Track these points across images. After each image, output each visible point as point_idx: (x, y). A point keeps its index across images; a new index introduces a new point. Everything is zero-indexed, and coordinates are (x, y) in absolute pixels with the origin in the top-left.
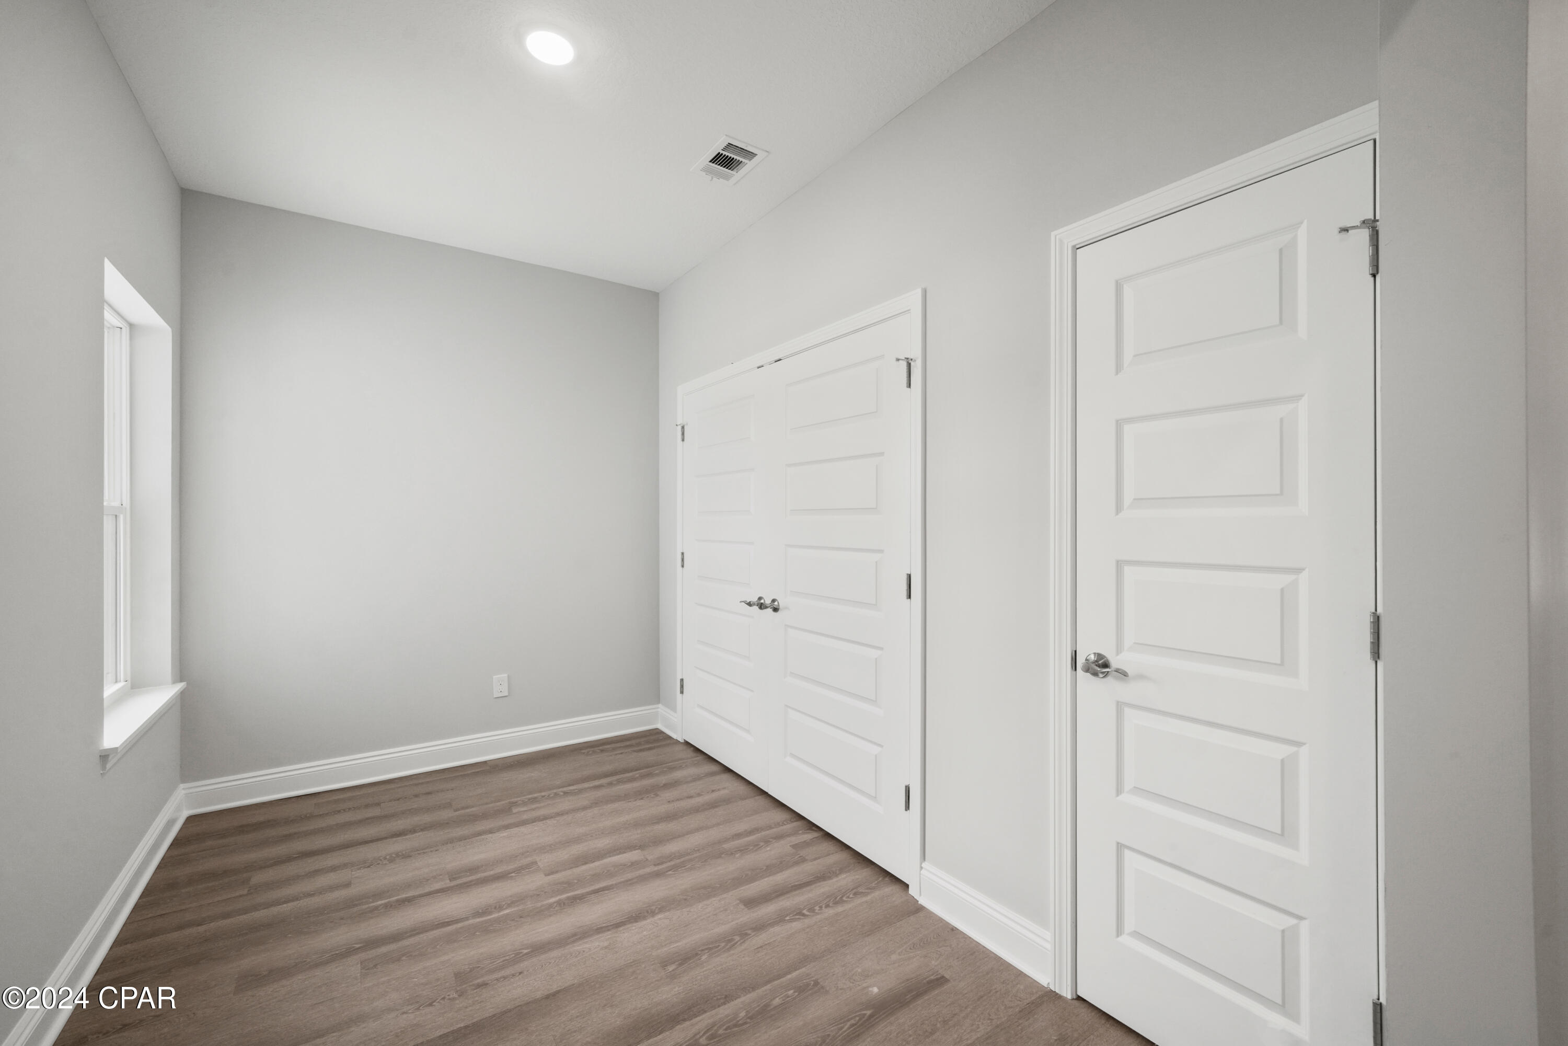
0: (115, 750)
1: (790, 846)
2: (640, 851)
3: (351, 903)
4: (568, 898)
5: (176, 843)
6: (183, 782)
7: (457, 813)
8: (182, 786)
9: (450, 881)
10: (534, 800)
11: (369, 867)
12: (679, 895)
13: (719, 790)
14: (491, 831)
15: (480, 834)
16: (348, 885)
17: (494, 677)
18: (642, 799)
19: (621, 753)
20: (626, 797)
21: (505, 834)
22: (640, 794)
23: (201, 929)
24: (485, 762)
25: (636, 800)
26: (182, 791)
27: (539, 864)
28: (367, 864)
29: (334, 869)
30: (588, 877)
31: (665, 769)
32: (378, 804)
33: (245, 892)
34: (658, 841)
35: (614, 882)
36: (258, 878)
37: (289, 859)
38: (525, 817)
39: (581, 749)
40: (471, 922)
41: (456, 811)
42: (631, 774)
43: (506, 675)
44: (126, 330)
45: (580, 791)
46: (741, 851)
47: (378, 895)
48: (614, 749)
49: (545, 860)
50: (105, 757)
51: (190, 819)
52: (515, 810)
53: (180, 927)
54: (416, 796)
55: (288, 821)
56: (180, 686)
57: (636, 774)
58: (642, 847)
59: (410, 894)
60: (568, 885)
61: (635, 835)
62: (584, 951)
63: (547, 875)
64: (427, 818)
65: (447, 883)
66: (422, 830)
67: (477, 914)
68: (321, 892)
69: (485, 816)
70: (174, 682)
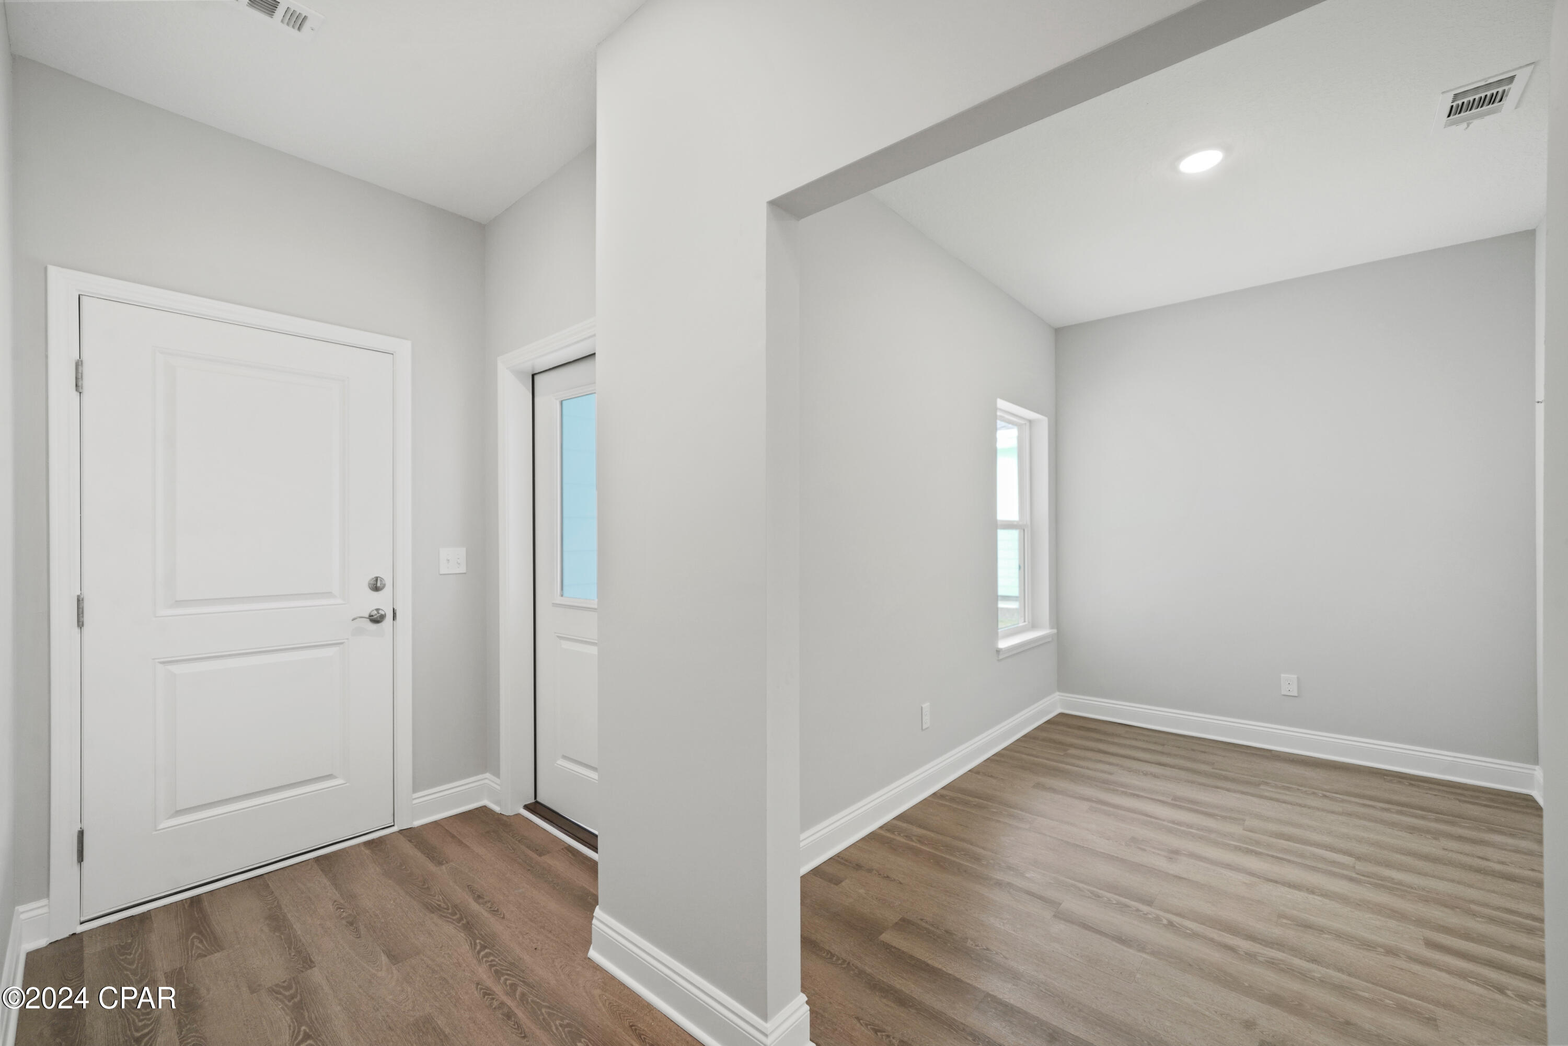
0: (1002, 649)
2: (1354, 859)
3: (1105, 782)
5: (1048, 722)
6: (1059, 691)
8: (1058, 693)
9: (1172, 800)
10: (1288, 789)
11: (1130, 771)
14: (1228, 790)
15: (1217, 787)
16: (1111, 774)
17: (1282, 675)
19: (1436, 795)
20: (1393, 825)
21: (1238, 796)
22: (1412, 829)
23: (1036, 759)
24: (1270, 751)
26: (1057, 696)
27: (1246, 822)
28: (1130, 770)
29: (1110, 764)
32: (1163, 745)
33: (1062, 754)
34: (1388, 865)
35: (1299, 861)
36: (1072, 751)
37: (1092, 750)
38: (1267, 794)
39: (1387, 775)
40: (1165, 823)
41: (1213, 769)
42: (1424, 813)
43: (1295, 676)
44: (1028, 424)
45: (1343, 801)
47: (1122, 785)
48: (1430, 789)
49: (1251, 822)
50: (998, 651)
51: (1061, 715)
52: (1262, 787)
53: (1028, 755)
54: (1193, 750)
55: (1105, 733)
56: (1055, 631)
57: (1432, 816)
58: (1359, 858)
59: (1142, 794)
60: (1258, 843)
61: (1363, 849)
63: (1244, 830)
64: (1189, 764)
65: (1169, 800)
67: (1173, 822)
68: (1095, 770)
69: (1233, 780)
70: (1052, 628)
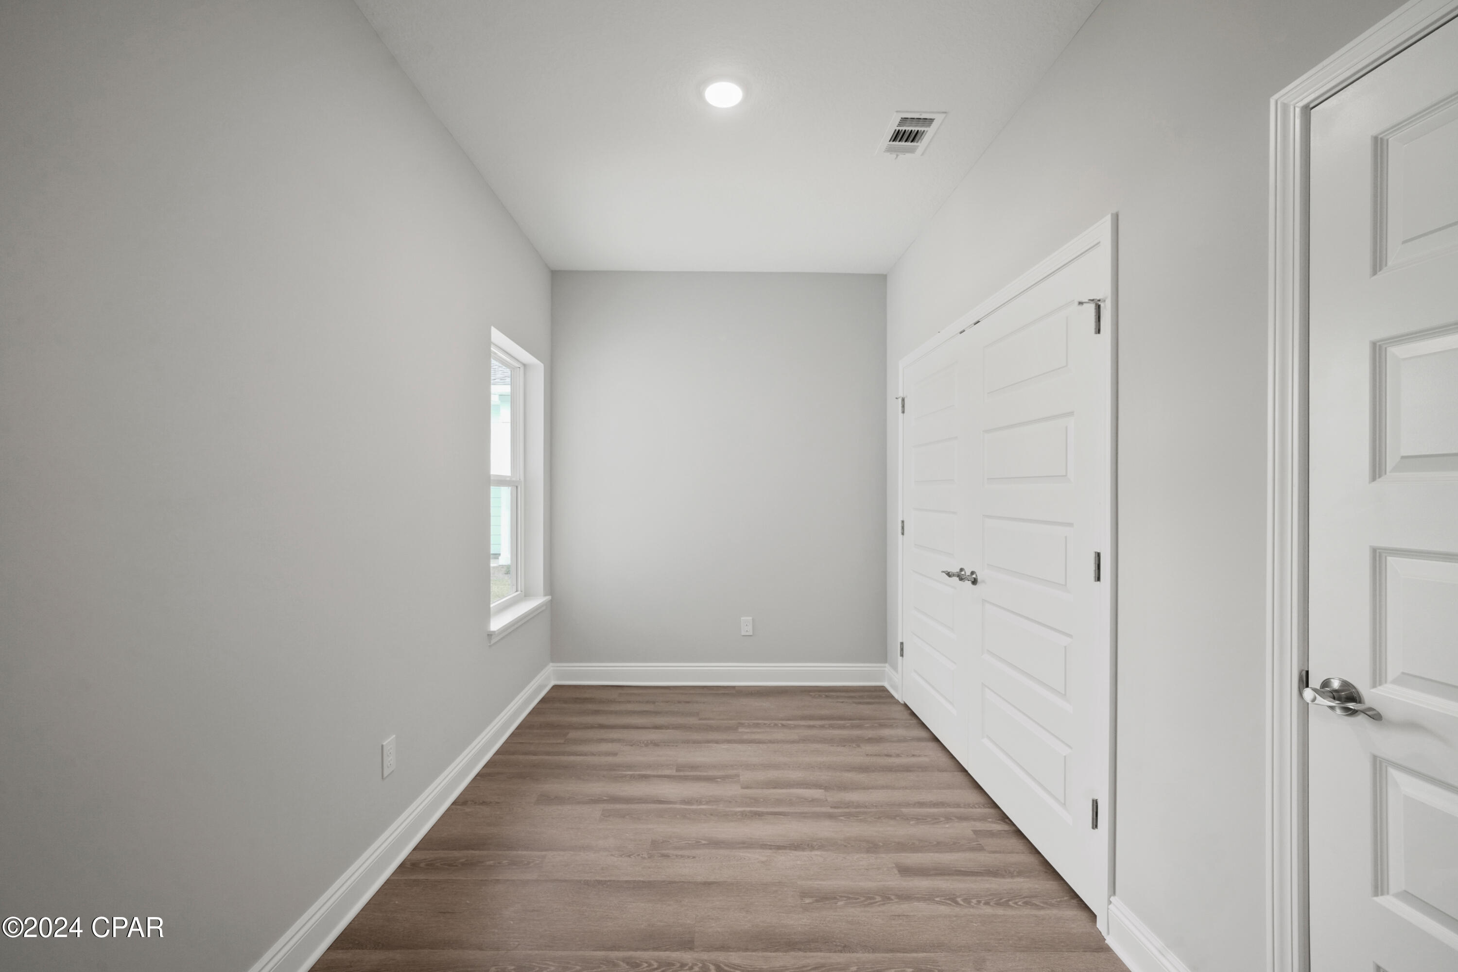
0: (494, 632)
1: (972, 830)
2: (823, 790)
3: (613, 767)
4: (751, 812)
5: (543, 701)
6: (553, 662)
7: (700, 722)
8: (551, 664)
9: (677, 771)
10: (757, 725)
11: (632, 746)
12: (841, 840)
13: (919, 756)
14: (717, 742)
15: (708, 742)
16: (615, 754)
17: (742, 618)
18: (844, 746)
19: (842, 702)
20: (830, 741)
21: (725, 746)
22: (844, 742)
23: (534, 758)
24: (734, 687)
25: (838, 746)
26: (551, 667)
27: (741, 777)
28: (632, 744)
29: (613, 741)
30: (773, 800)
31: (876, 725)
32: (654, 703)
33: (562, 741)
34: (843, 787)
35: (791, 811)
36: (573, 734)
37: (591, 727)
38: (745, 737)
39: (810, 691)
40: (678, 806)
41: (700, 719)
42: (842, 722)
43: (751, 618)
44: (522, 369)
45: (796, 727)
46: (918, 819)
47: (630, 767)
48: (838, 697)
49: (746, 776)
50: (490, 635)
51: (555, 687)
52: (740, 730)
53: (526, 754)
54: (679, 702)
55: (601, 702)
56: (549, 598)
57: (848, 723)
58: (826, 788)
59: (649, 772)
60: (755, 801)
61: (824, 776)
62: (745, 859)
63: (742, 788)
64: (679, 720)
65: (673, 772)
66: (673, 728)
67: (685, 802)
68: (600, 754)
69: (717, 729)
70: (545, 595)
